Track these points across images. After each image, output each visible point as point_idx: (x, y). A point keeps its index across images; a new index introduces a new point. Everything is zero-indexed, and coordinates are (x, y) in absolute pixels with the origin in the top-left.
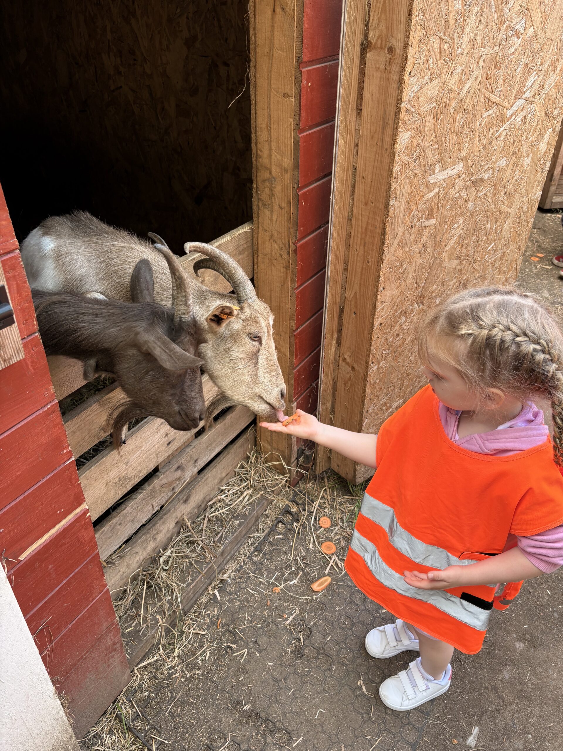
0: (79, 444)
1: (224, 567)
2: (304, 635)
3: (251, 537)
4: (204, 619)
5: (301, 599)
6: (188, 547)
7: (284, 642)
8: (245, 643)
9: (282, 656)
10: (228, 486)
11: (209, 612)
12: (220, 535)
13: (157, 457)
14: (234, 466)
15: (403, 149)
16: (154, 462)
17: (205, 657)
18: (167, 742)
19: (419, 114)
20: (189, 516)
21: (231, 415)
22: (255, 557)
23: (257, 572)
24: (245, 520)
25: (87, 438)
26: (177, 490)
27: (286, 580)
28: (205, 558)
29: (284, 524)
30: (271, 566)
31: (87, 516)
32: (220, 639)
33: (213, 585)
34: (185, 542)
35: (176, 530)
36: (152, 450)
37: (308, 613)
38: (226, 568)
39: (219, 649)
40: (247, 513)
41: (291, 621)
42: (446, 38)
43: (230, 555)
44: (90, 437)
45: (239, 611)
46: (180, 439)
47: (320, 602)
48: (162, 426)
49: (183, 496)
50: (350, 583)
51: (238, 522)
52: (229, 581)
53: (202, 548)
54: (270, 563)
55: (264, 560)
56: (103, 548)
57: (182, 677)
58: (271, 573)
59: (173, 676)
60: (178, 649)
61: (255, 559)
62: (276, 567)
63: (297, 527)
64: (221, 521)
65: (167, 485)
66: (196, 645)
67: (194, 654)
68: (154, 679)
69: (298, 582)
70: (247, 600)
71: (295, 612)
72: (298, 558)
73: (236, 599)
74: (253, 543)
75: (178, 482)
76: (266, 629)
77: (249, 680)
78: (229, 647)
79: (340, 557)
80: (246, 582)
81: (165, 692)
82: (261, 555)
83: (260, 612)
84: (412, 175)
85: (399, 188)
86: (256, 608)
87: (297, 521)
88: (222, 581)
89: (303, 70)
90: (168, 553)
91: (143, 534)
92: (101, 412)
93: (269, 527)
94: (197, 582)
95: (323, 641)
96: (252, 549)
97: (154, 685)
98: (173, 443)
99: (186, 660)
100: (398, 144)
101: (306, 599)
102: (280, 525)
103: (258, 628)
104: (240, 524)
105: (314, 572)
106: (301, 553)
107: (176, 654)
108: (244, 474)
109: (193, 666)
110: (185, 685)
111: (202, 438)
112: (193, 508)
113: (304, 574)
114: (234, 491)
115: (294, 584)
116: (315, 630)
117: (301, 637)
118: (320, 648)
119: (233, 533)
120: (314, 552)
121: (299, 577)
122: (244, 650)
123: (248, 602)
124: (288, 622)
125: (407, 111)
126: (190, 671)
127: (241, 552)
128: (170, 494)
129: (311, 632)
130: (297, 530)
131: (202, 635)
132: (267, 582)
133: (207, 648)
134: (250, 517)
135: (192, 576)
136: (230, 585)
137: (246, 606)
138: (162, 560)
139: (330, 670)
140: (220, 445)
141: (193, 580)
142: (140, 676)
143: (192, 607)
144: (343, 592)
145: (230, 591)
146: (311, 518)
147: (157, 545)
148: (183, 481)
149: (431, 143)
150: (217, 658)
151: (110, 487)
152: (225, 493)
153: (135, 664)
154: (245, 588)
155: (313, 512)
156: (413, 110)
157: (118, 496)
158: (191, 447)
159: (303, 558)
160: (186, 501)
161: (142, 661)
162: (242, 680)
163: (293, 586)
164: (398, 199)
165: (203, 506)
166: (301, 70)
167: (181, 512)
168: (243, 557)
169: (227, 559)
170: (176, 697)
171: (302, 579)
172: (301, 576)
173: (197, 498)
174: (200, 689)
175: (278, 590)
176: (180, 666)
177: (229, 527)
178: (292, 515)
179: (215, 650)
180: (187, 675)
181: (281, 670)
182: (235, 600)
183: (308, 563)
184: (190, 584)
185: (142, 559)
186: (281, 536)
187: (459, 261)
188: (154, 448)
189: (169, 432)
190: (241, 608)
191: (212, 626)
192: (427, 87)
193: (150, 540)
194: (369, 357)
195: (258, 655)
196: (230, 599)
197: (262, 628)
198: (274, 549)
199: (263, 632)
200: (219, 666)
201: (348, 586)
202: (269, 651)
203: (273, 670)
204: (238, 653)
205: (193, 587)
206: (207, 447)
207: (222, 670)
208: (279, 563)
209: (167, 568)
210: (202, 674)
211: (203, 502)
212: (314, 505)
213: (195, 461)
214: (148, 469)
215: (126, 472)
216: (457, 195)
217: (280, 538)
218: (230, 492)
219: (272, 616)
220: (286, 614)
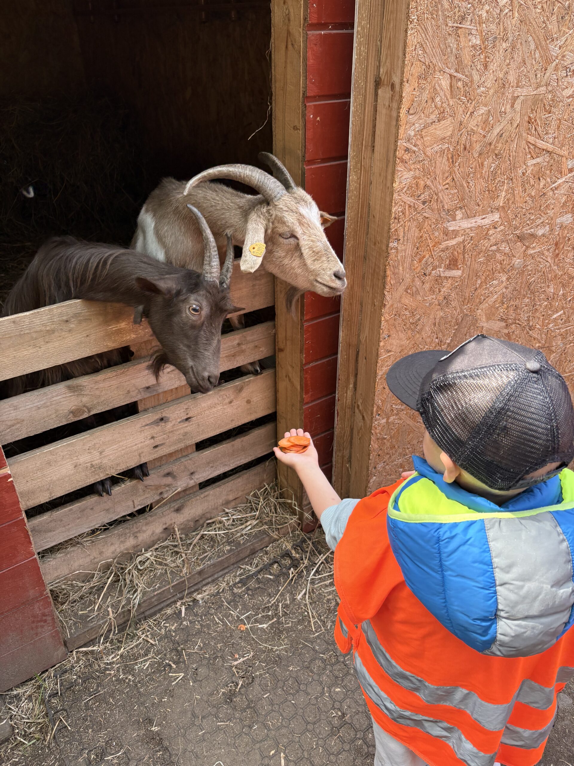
0: (44, 420)
1: (202, 587)
2: (244, 682)
3: (242, 568)
4: (160, 630)
5: (261, 645)
6: (172, 557)
7: (221, 682)
8: (185, 667)
9: (212, 694)
10: (235, 511)
11: (168, 625)
12: (206, 554)
13: (140, 456)
14: (245, 492)
15: (405, 189)
16: (136, 461)
17: (144, 666)
18: (70, 728)
19: (425, 154)
20: (182, 527)
21: (242, 439)
22: (237, 588)
23: (232, 604)
24: (237, 548)
25: (53, 416)
26: (165, 496)
27: (256, 621)
28: (181, 571)
29: (280, 567)
30: (249, 602)
31: (9, 480)
32: (165, 655)
33: (184, 601)
34: (171, 550)
35: (164, 535)
36: (134, 447)
37: (260, 662)
38: (204, 589)
39: (159, 664)
40: (242, 542)
41: (240, 663)
42: (459, 75)
43: (212, 578)
44: (57, 416)
45: (196, 634)
46: (170, 446)
47: (278, 656)
48: (147, 427)
49: (176, 505)
50: (317, 647)
51: (229, 548)
52: (201, 602)
53: (183, 560)
54: (250, 599)
55: (245, 595)
56: (70, 526)
57: (115, 676)
58: (246, 608)
59: (108, 672)
60: (124, 649)
61: (235, 590)
62: (253, 605)
63: (292, 573)
64: (214, 542)
65: (153, 487)
66: (142, 652)
67: (136, 660)
68: (89, 667)
69: (267, 628)
70: (208, 627)
71: (248, 656)
72: (280, 604)
73: (198, 621)
74: (241, 575)
75: (167, 488)
76: (211, 662)
77: (171, 704)
78: (170, 665)
79: (322, 618)
80: (216, 610)
81: (92, 683)
82: (243, 589)
83: (215, 643)
84: (421, 219)
85: (402, 230)
86: (212, 638)
87: (296, 567)
88: (195, 601)
89: (308, 104)
90: (148, 555)
91: (122, 528)
92: (71, 396)
93: (264, 564)
94: (164, 591)
95: (260, 695)
96: (238, 580)
97: (86, 673)
98: (162, 447)
99: (126, 662)
100: (397, 183)
101: (266, 647)
102: (275, 566)
103: (205, 658)
104: (231, 550)
105: (288, 623)
106: (286, 600)
107: (120, 653)
108: (255, 503)
109: (129, 670)
110: (113, 684)
111: (202, 453)
112: (188, 521)
113: (278, 622)
114: (239, 517)
115: (262, 628)
116: (257, 681)
117: (241, 683)
118: (252, 701)
119: (219, 557)
120: (299, 604)
121: (270, 622)
122: (181, 674)
123: (208, 629)
124: (236, 663)
125: (407, 150)
126: (124, 674)
127: (226, 579)
128: (157, 498)
129: (253, 681)
130: (291, 576)
131: (151, 644)
132: (237, 616)
133: (150, 658)
134: (243, 547)
135: (161, 583)
136: (200, 606)
137: (204, 632)
138: (139, 559)
139: (250, 727)
140: (225, 465)
141: (159, 588)
142: (75, 659)
143: (155, 614)
144: (305, 654)
145: (197, 612)
146: (313, 569)
147: (139, 543)
148: (174, 489)
149: (447, 186)
150: (154, 671)
151: (80, 469)
152: (228, 516)
153: (76, 646)
154: (212, 615)
155: (316, 564)
156: (415, 149)
157: (88, 481)
158: (188, 458)
159: (286, 606)
160: (178, 510)
161: (84, 646)
162: (165, 701)
163: (260, 630)
164: (401, 241)
165: (201, 522)
166: (305, 105)
167: (171, 520)
168: (225, 585)
169: (207, 581)
170: (99, 691)
171: (272, 626)
172: (273, 623)
173: (193, 511)
174: (124, 693)
175: (243, 627)
176: (119, 665)
177: (218, 550)
178: (292, 559)
179: (156, 663)
180: (120, 676)
181: (205, 707)
182: (197, 623)
183: (288, 612)
184: (154, 590)
185: (118, 550)
186: (271, 577)
187: (504, 324)
188: (136, 446)
189: (155, 436)
190: (199, 632)
191: (165, 639)
192: (433, 126)
193: (129, 537)
194: (373, 407)
195: (191, 684)
196: (193, 619)
197: (209, 659)
198: (259, 588)
199: (208, 663)
200: (152, 679)
201: (314, 649)
202: (203, 684)
203: (197, 704)
204: (174, 675)
205: (157, 594)
206: (208, 463)
207: (153, 685)
208: (259, 602)
209: (141, 568)
210: (133, 681)
211: (201, 518)
212: (320, 557)
213: (192, 474)
214: (128, 465)
215: (99, 461)
216: (494, 248)
217: (270, 579)
218: (234, 517)
219: (224, 651)
220: (239, 654)
